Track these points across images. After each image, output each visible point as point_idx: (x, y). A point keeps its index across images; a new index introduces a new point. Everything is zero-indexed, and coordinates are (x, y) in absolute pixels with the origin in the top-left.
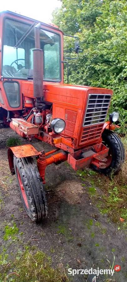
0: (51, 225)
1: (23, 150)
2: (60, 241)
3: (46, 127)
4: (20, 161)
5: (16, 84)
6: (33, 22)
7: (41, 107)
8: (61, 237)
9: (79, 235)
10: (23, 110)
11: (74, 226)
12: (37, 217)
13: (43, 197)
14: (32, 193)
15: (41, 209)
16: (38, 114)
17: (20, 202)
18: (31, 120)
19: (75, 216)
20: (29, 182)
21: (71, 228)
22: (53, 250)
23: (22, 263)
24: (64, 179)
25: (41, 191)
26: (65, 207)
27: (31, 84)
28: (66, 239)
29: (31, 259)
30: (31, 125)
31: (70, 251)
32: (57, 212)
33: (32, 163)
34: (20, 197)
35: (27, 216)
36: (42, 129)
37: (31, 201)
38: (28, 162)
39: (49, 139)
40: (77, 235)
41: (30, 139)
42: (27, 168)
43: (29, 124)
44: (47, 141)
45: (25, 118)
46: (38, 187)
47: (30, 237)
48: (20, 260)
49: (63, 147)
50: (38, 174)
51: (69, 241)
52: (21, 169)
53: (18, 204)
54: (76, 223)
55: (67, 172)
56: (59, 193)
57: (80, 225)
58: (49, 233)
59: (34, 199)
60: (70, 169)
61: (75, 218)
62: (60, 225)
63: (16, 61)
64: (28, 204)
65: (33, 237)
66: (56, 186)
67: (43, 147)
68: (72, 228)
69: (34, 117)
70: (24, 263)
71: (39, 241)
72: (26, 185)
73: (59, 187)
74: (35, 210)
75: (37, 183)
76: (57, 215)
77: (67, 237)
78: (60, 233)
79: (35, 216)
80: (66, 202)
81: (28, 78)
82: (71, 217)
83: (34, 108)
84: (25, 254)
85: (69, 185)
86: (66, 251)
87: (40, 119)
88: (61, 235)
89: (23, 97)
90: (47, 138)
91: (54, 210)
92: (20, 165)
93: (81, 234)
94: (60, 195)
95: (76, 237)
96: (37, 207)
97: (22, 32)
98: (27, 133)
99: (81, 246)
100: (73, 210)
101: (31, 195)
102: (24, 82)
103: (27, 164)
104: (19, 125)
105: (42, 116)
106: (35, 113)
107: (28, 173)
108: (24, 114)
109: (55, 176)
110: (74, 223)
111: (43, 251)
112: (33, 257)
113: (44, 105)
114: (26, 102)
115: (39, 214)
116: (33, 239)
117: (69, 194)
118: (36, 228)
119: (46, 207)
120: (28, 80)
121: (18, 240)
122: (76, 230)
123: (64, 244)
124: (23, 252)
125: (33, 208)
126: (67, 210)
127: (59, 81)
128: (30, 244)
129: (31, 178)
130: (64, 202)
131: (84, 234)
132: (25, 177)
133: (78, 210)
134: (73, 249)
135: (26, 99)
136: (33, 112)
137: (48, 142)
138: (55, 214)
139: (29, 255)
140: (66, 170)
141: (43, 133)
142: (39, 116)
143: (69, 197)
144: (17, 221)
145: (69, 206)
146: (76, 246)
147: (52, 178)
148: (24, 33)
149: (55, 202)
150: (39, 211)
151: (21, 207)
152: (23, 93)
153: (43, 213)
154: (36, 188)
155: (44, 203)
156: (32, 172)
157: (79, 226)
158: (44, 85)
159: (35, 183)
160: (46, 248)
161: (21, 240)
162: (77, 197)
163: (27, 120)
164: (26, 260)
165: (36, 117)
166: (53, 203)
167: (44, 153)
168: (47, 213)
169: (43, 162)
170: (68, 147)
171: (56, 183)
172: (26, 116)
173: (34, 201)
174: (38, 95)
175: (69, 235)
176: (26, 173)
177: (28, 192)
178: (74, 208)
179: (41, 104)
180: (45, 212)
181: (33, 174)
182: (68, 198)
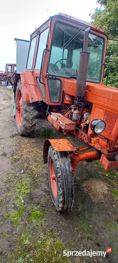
0: (73, 218)
1: (60, 144)
2: (80, 236)
3: (82, 125)
4: (56, 153)
5: (58, 82)
6: (81, 25)
7: (81, 105)
8: (81, 232)
9: (99, 234)
10: (61, 106)
11: (95, 224)
12: (63, 208)
13: (72, 191)
14: (64, 185)
15: (68, 202)
16: (76, 111)
17: (48, 189)
18: (68, 116)
19: (97, 215)
20: (62, 174)
21: (91, 225)
22: (72, 243)
23: (42, 247)
24: (91, 176)
25: (72, 185)
26: (88, 203)
27: (73, 83)
28: (86, 235)
29: (51, 246)
30: (68, 121)
31: (89, 248)
32: (81, 206)
33: (67, 157)
34: (48, 184)
35: (52, 204)
36: (78, 126)
37: (61, 192)
38: (63, 156)
39: (84, 136)
40: (97, 234)
41: (65, 134)
42: (62, 161)
43: (67, 119)
44: (81, 138)
45: (62, 113)
46: (70, 181)
47: (53, 225)
48: (41, 243)
49: (97, 146)
50: (71, 168)
51: (88, 238)
52: (56, 161)
53: (46, 191)
54: (97, 222)
55: (94, 169)
56: (85, 188)
57: (101, 224)
58: (71, 226)
59: (64, 191)
60: (97, 168)
61: (97, 216)
62: (81, 220)
63: (62, 60)
64: (57, 194)
65: (56, 226)
66: (82, 181)
67: (74, 142)
68: (93, 225)
69: (72, 113)
70: (45, 247)
71: (60, 230)
72: (59, 177)
73: (85, 183)
74: (63, 201)
75: (69, 177)
76: (79, 210)
77: (87, 233)
78: (80, 228)
79: (61, 206)
80: (90, 199)
81: (70, 77)
82: (93, 214)
83: (73, 105)
84: (46, 239)
85: (95, 183)
86: (85, 247)
87: (78, 117)
88: (82, 230)
89: (64, 94)
90: (82, 135)
91: (78, 204)
92: (56, 157)
93: (101, 234)
94: (86, 191)
95: (96, 235)
96: (65, 200)
97: (70, 35)
98: (65, 128)
99: (99, 246)
100: (96, 208)
101: (62, 187)
102: (66, 80)
103: (63, 157)
104: (57, 119)
105: (80, 114)
106: (73, 110)
107: (63, 166)
108: (62, 109)
109: (82, 171)
110: (95, 221)
111: (63, 241)
112: (53, 244)
113: (83, 104)
114: (65, 99)
115: (66, 206)
116: (55, 227)
117: (94, 192)
118: (59, 218)
119: (73, 200)
120: (70, 79)
121: (42, 225)
122: (96, 228)
123: (83, 239)
124: (45, 237)
125: (61, 199)
126: (90, 207)
127: (99, 82)
128: (51, 231)
129: (64, 171)
130: (88, 198)
131: (104, 235)
132: (59, 169)
133: (101, 209)
134: (91, 247)
135: (66, 96)
136: (71, 109)
137: (83, 139)
138: (78, 208)
139: (49, 242)
140: (93, 168)
141: (78, 129)
142: (76, 114)
143: (94, 195)
144: (43, 207)
145: (92, 203)
146: (94, 244)
147: (79, 173)
148: (71, 35)
149: (79, 196)
150: (66, 203)
151: (48, 195)
152: (64, 90)
153: (70, 205)
154: (68, 182)
155: (72, 197)
156: (66, 166)
157: (100, 226)
158: (86, 85)
159: (67, 176)
160: (65, 239)
161: (44, 225)
162: (101, 196)
163: (64, 115)
164: (47, 245)
165: (74, 114)
166: (78, 197)
167: (78, 149)
168: (72, 206)
169: (76, 158)
170: (102, 147)
171: (83, 179)
172: (63, 112)
173: (64, 193)
174: (80, 94)
175: (89, 232)
176: (61, 166)
177: (60, 184)
178: (97, 206)
179: (81, 103)
180: (71, 205)
181: (67, 168)
182: (92, 195)
